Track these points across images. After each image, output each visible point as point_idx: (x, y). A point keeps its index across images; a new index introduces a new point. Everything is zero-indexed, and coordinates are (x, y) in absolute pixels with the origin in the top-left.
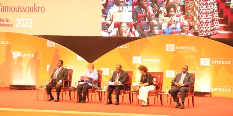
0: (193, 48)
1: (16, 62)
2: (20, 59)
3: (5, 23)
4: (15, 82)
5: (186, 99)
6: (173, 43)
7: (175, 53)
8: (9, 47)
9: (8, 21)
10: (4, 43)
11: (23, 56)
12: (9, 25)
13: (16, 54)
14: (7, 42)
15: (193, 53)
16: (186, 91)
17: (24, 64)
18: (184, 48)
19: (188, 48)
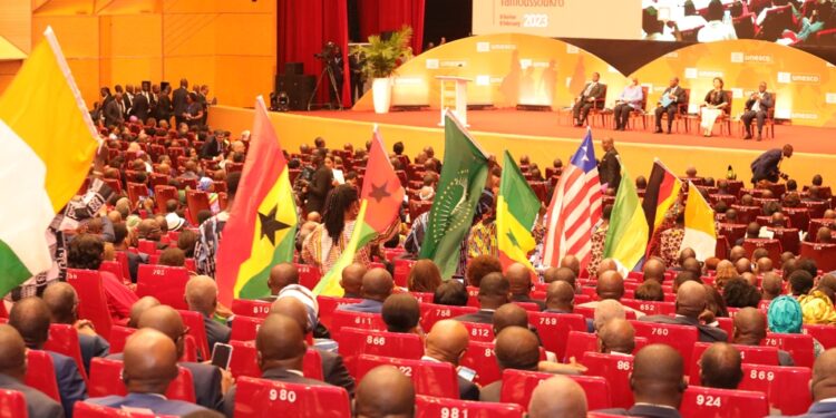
0: (768, 59)
1: (525, 74)
2: (531, 69)
3: (510, 20)
4: (525, 101)
5: (764, 128)
6: (741, 51)
7: (744, 64)
8: (515, 54)
9: (514, 17)
10: (509, 47)
11: (536, 65)
12: (515, 24)
13: (525, 63)
14: (514, 47)
15: (769, 66)
16: (765, 117)
17: (537, 77)
18: (756, 58)
19: (761, 58)
